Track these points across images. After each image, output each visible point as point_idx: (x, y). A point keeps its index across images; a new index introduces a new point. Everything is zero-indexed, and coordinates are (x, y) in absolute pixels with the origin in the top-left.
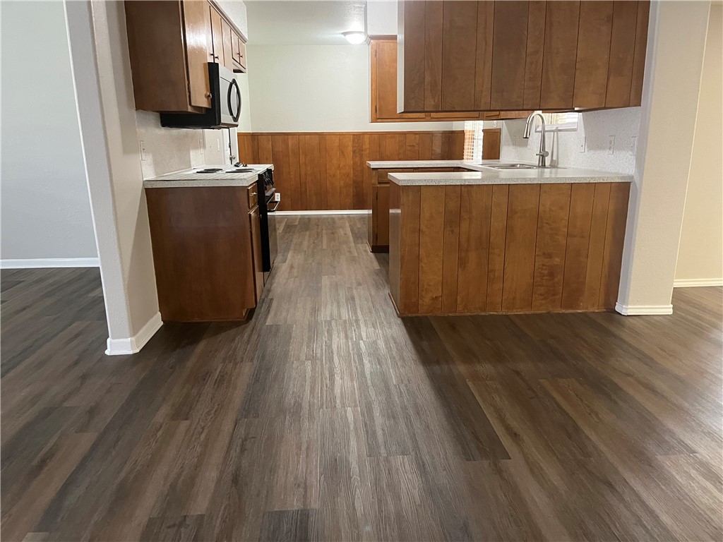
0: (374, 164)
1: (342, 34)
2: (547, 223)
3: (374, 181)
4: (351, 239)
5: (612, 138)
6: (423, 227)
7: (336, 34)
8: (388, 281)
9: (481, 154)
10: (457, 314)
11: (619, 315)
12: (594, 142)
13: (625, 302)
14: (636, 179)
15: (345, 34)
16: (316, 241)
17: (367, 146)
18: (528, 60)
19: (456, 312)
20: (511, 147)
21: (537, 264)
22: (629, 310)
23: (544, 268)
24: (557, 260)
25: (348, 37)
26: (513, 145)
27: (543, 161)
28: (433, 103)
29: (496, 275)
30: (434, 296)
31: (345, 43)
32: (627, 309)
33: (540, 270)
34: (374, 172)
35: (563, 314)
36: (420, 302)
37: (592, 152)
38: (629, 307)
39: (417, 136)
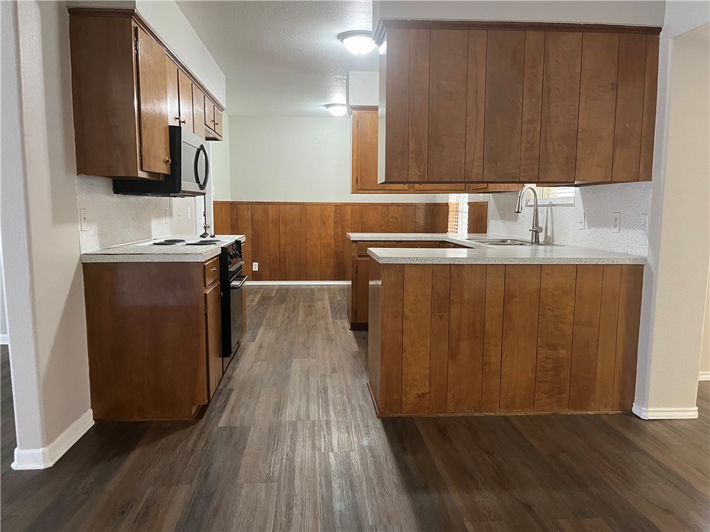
0: (354, 236)
1: (325, 106)
2: (549, 309)
3: (355, 254)
4: (330, 314)
5: (617, 215)
6: (407, 311)
7: (319, 106)
8: (367, 369)
9: (467, 227)
10: (447, 415)
11: (637, 419)
12: (595, 219)
13: (644, 403)
14: (651, 262)
15: (327, 106)
16: (291, 316)
17: (349, 217)
18: (524, 128)
19: (446, 412)
20: (500, 221)
21: (539, 356)
22: (649, 414)
23: (548, 361)
24: (562, 352)
25: (331, 109)
26: (502, 218)
27: (537, 237)
28: (418, 173)
29: (493, 367)
30: (420, 393)
31: (329, 116)
32: (647, 412)
33: (543, 364)
34: (354, 245)
35: (571, 415)
36: (404, 399)
37: (594, 229)
38: (649, 409)
39: (400, 208)
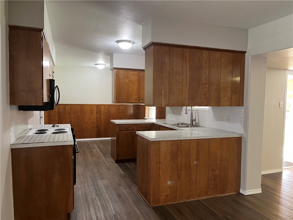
0: (117, 122)
1: (95, 64)
2: (213, 156)
3: (117, 130)
4: (102, 155)
5: (229, 117)
6: (161, 160)
7: (92, 65)
10: (177, 202)
11: (243, 195)
12: (218, 118)
13: (245, 189)
14: (244, 135)
15: (96, 64)
16: (85, 157)
17: (103, 110)
19: (176, 201)
21: (209, 174)
22: (247, 193)
23: (212, 176)
24: (217, 172)
26: (173, 114)
27: (192, 123)
28: (165, 103)
29: (193, 181)
30: (167, 194)
31: (97, 68)
32: (246, 192)
33: (210, 177)
34: (117, 126)
35: (221, 196)
36: (160, 198)
37: (218, 122)
38: (247, 191)
39: (124, 106)
